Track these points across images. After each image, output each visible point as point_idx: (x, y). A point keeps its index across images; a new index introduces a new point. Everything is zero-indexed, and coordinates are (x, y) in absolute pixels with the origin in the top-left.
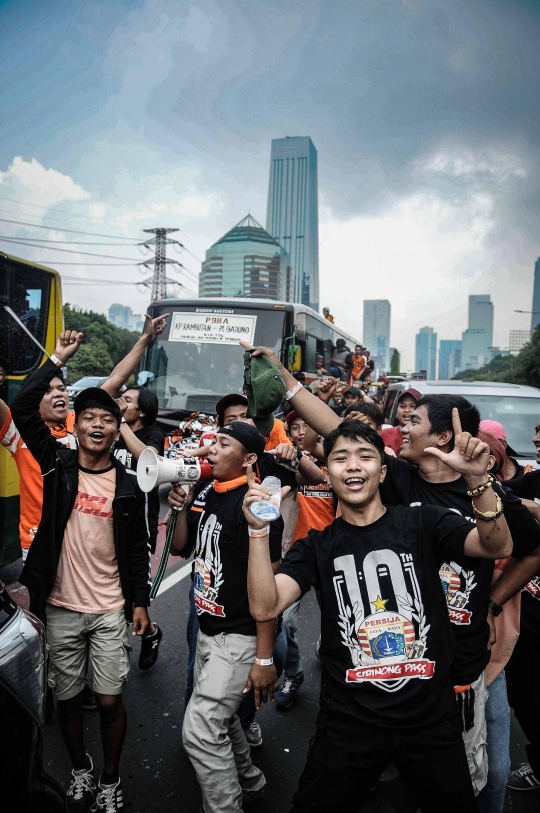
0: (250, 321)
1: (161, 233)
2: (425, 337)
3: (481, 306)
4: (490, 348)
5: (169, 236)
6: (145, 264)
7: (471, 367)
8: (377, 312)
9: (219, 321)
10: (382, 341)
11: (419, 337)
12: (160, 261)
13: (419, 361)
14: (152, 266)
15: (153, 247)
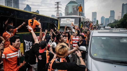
0: (73, 20)
1: (58, 3)
2: (102, 18)
3: (112, 12)
4: (114, 19)
5: (59, 3)
6: (56, 8)
7: (111, 23)
8: (94, 14)
9: (68, 20)
10: (95, 19)
11: (101, 18)
12: (58, 7)
13: (102, 22)
14: (57, 8)
15: (57, 5)
